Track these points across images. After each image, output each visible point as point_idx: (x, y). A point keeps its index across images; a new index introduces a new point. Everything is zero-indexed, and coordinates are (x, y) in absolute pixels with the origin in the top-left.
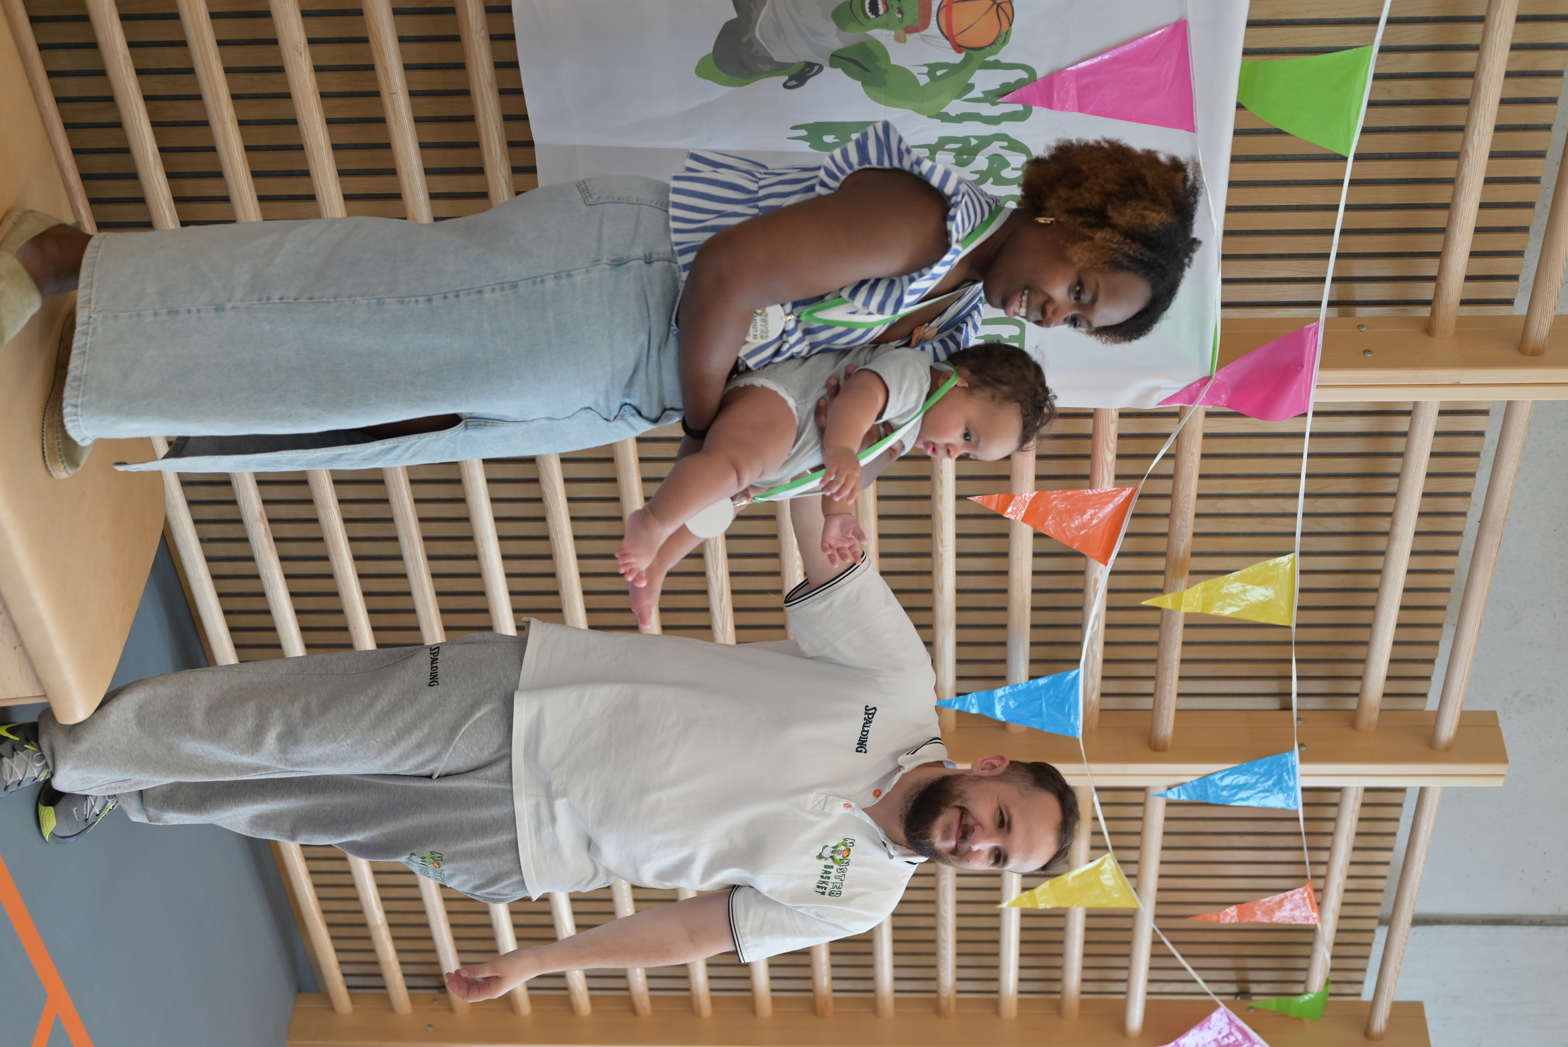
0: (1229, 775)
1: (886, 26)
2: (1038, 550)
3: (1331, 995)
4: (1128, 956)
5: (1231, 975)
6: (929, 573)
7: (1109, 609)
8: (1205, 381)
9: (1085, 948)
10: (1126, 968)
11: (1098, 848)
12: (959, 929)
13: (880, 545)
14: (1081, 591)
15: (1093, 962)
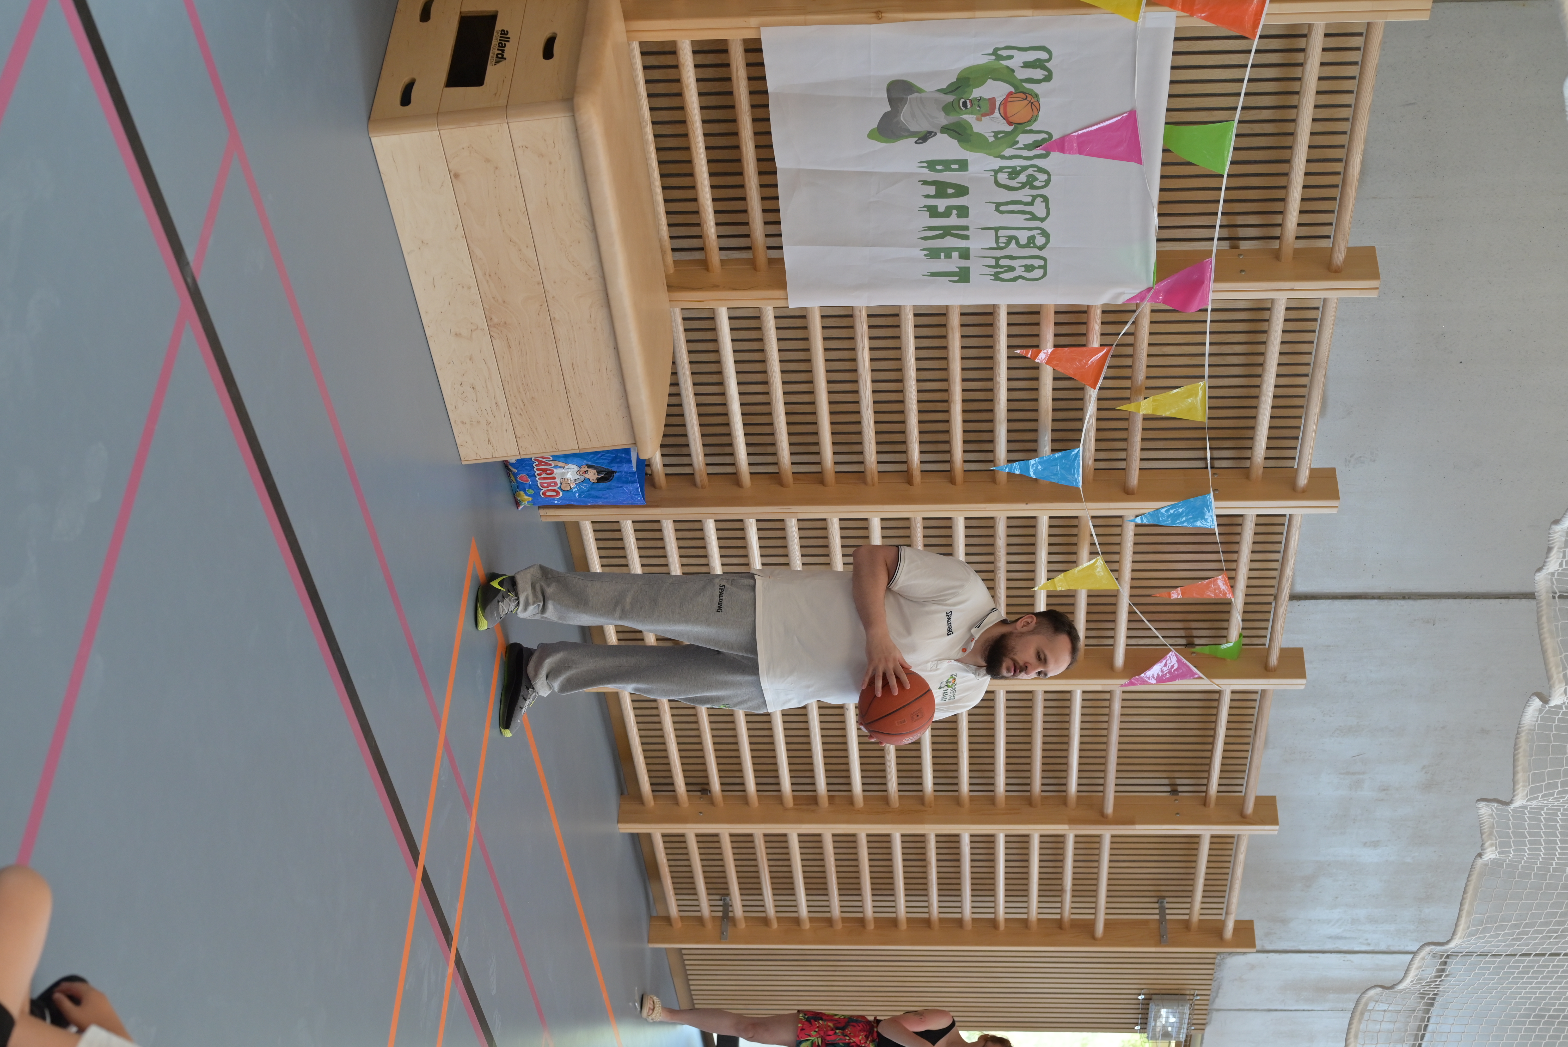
0: (1172, 508)
1: (972, 113)
2: (1056, 376)
3: (1243, 645)
4: (1114, 621)
5: (1182, 633)
6: (992, 390)
7: (1098, 409)
8: (1149, 289)
9: (1087, 617)
10: (1113, 629)
11: (1093, 553)
12: (1008, 605)
13: (962, 374)
14: (1082, 399)
15: (1093, 625)
